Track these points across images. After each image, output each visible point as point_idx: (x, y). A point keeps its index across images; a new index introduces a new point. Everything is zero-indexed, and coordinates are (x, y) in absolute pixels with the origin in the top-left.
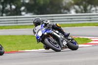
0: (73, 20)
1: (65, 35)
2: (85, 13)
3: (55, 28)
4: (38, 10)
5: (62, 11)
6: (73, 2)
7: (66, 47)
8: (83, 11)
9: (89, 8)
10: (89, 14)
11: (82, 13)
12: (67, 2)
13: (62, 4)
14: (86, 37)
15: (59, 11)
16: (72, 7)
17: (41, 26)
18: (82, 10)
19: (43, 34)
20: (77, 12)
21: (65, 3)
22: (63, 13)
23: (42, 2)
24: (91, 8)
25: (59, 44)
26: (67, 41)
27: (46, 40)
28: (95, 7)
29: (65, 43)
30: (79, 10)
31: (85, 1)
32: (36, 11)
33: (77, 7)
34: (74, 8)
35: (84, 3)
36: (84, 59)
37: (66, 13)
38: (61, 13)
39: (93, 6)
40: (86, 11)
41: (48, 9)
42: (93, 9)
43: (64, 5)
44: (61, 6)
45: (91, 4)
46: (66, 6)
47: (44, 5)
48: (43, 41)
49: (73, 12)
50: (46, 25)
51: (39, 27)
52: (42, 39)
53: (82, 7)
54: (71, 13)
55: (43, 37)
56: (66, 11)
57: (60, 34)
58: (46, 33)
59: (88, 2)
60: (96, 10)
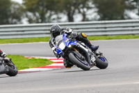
0: (25, 33)
1: (91, 48)
5: (10, 20)
6: (25, 7)
8: (40, 21)
9: (48, 15)
11: (38, 22)
13: (10, 11)
14: (44, 58)
15: (5, 21)
16: (24, 15)
18: (37, 19)
20: (30, 21)
21: (14, 8)
22: (12, 24)
24: (51, 15)
25: (87, 61)
26: (95, 57)
27: (71, 55)
28: (56, 13)
29: (93, 59)
30: (34, 19)
31: (42, 5)
33: (30, 14)
34: (27, 16)
35: (41, 8)
37: (15, 23)
38: (8, 23)
39: (53, 13)
40: (43, 19)
44: (9, 13)
45: (51, 10)
46: (15, 13)
48: (66, 57)
49: (25, 22)
51: (60, 37)
53: (37, 14)
54: (22, 23)
56: (14, 20)
59: (46, 7)
60: (59, 18)
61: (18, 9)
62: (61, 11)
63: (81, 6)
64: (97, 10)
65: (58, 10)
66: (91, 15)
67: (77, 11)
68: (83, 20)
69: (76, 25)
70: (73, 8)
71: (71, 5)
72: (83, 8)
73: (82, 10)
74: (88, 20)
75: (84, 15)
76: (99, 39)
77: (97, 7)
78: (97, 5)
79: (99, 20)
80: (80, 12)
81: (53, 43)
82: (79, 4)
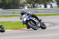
1: (39, 20)
2: (33, 8)
3: (33, 16)
4: (5, 6)
5: (20, 7)
6: (26, 2)
7: (40, 28)
8: (33, 7)
9: (36, 5)
10: (36, 9)
11: (32, 8)
12: (23, 1)
13: (20, 3)
15: (18, 7)
16: (26, 5)
17: (25, 15)
18: (32, 7)
19: (27, 20)
20: (28, 8)
21: (22, 2)
22: (21, 9)
23: (7, 2)
24: (37, 5)
25: (36, 26)
26: (40, 24)
27: (29, 23)
29: (39, 25)
30: (30, 6)
31: (33, 1)
32: (4, 7)
33: (28, 5)
34: (27, 5)
35: (33, 2)
36: (33, 36)
37: (22, 8)
38: (19, 8)
39: (38, 4)
40: (34, 7)
41: (11, 6)
42: (39, 6)
43: (21, 3)
44: (19, 4)
45: (37, 3)
46: (22, 4)
47: (9, 4)
48: (27, 24)
49: (26, 8)
50: (28, 14)
51: (24, 15)
52: (26, 23)
53: (31, 5)
54: (25, 8)
55: (27, 21)
56: (22, 7)
57: (36, 20)
58: (28, 19)
59: (35, 2)
60: (40, 6)
61: (23, 3)
62: (42, 4)
63: (50, 1)
64: (56, 3)
65: (40, 3)
66: (54, 5)
67: (48, 3)
68: (51, 7)
69: (48, 9)
70: (46, 2)
71: (46, 1)
72: (51, 2)
73: (50, 3)
74: (53, 7)
75: (51, 5)
76: (58, 15)
77: (57, 2)
78: (57, 1)
79: (58, 7)
80: (49, 4)
81: (22, 18)
82: (49, 1)
